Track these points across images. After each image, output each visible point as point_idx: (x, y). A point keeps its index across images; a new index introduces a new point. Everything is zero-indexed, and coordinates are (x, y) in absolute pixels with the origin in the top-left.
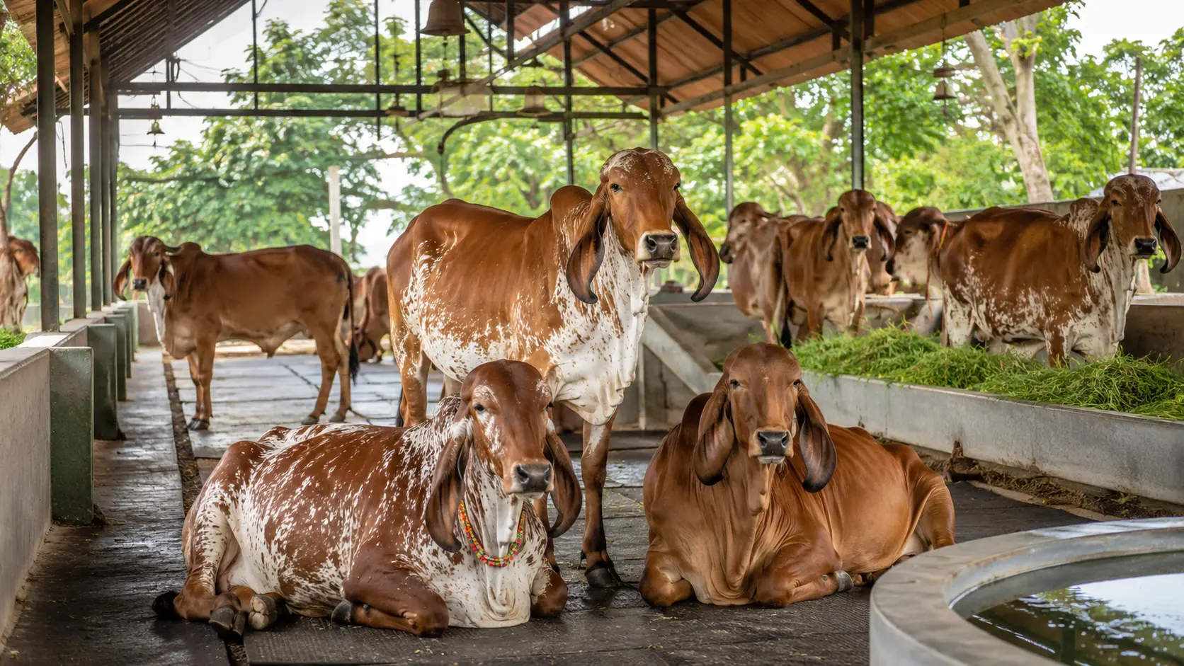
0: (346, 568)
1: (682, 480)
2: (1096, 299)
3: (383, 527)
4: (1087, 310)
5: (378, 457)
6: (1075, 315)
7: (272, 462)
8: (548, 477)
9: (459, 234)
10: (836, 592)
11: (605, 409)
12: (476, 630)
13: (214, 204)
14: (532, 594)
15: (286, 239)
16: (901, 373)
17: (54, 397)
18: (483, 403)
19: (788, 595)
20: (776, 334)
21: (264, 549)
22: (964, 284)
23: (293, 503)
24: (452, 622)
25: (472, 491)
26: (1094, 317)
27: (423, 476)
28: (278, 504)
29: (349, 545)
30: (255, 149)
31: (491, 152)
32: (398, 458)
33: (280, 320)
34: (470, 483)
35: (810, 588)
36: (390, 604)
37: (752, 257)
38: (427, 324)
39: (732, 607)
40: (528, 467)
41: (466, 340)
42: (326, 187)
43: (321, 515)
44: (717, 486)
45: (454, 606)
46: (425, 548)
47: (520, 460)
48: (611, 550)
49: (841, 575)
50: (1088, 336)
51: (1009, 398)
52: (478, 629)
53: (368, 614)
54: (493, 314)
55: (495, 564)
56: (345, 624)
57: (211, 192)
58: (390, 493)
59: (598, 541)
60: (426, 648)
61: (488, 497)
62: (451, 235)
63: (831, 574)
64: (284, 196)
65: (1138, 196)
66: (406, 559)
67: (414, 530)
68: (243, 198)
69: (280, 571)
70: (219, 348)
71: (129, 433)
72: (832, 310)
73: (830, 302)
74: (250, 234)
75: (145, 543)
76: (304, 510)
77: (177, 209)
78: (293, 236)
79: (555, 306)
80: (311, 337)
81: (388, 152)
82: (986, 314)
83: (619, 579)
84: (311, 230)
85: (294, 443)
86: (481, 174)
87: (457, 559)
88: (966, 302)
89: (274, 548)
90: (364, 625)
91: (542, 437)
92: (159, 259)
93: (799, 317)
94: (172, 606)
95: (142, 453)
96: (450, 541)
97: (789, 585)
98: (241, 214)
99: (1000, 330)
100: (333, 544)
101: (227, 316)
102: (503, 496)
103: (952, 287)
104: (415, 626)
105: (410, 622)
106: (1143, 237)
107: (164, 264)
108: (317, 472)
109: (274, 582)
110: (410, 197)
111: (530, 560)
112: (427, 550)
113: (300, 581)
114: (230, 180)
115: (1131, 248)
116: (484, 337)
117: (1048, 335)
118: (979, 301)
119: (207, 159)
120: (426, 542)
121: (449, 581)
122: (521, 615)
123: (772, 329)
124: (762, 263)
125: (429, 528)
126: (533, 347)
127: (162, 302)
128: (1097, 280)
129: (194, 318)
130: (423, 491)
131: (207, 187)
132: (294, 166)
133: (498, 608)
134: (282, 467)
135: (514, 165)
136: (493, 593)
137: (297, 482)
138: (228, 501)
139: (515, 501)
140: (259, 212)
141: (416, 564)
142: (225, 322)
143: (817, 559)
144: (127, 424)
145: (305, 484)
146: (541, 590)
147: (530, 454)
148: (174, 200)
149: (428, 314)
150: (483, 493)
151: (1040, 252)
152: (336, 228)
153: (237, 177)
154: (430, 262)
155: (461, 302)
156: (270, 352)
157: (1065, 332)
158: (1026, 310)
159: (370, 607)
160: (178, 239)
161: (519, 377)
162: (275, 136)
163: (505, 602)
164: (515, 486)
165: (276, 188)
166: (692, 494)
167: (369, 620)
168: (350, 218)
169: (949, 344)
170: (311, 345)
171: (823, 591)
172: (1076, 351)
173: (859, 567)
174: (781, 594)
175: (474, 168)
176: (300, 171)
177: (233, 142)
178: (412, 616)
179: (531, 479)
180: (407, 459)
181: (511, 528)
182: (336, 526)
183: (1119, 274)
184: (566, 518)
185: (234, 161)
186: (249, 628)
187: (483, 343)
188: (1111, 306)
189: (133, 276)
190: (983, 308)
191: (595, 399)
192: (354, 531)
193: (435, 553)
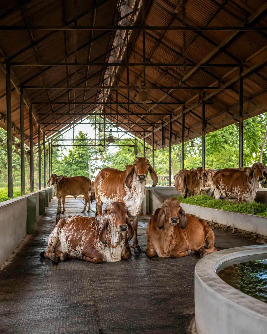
0: (82, 248)
1: (154, 228)
2: (250, 190)
3: (90, 238)
4: (247, 192)
5: (90, 223)
6: (245, 193)
7: (68, 223)
8: (126, 228)
9: (108, 174)
10: (189, 255)
11: (135, 213)
12: (109, 262)
13: (70, 168)
14: (121, 254)
15: (81, 174)
16: (203, 205)
17: (28, 207)
18: (113, 211)
19: (178, 255)
20: (184, 195)
21: (65, 242)
22: (220, 185)
23: (72, 232)
24: (104, 260)
25: (109, 231)
26: (249, 193)
27: (99, 227)
28: (69, 233)
29: (83, 242)
30: (76, 157)
31: (119, 158)
32: (94, 223)
33: (77, 191)
34: (109, 229)
35: (183, 253)
36: (90, 256)
37: (179, 179)
38: (101, 194)
39: (165, 258)
40: (123, 226)
41: (108, 197)
42: (88, 165)
43: (77, 235)
44: (162, 229)
45: (104, 257)
46: (98, 243)
47: (120, 224)
48: (139, 243)
49: (189, 251)
50: (247, 197)
51: (228, 211)
52: (110, 262)
53: (86, 258)
54: (113, 192)
55: (114, 247)
56: (81, 260)
57: (69, 166)
58: (92, 230)
59: (136, 242)
60: (98, 266)
61: (113, 232)
62: (107, 175)
63: (187, 251)
64: (81, 166)
65: (260, 167)
66: (94, 245)
67: (97, 239)
68: (74, 167)
69: (68, 248)
70: (66, 197)
71: (48, 214)
72: (196, 190)
73: (196, 189)
74: (75, 174)
75: (45, 239)
76: (74, 234)
77: (64, 169)
78: (82, 174)
79: (125, 190)
80: (83, 195)
81: (99, 158)
82: (225, 192)
83: (141, 250)
84: (85, 173)
85: (72, 219)
86: (117, 162)
87: (105, 246)
88: (220, 189)
89: (67, 242)
90: (85, 260)
91: (125, 218)
92: (56, 178)
93: (189, 192)
94: (43, 255)
95: (49, 218)
96: (105, 242)
97: (178, 253)
98: (74, 170)
99: (228, 195)
100: (80, 242)
101: (68, 190)
102: (116, 232)
103: (216, 186)
104: (95, 261)
105: (95, 260)
106: (261, 176)
107: (57, 180)
108: (77, 225)
109: (67, 250)
110: (103, 167)
111: (121, 247)
112: (99, 244)
113: (72, 250)
114: (72, 163)
115: (258, 179)
116: (112, 197)
117: (238, 197)
118: (223, 189)
119: (69, 159)
120: (99, 242)
121: (103, 251)
122: (119, 259)
123: (183, 194)
124: (182, 180)
125: (100, 239)
126: (121, 199)
127: (56, 187)
128: (250, 185)
129: (62, 191)
130: (99, 231)
131: (69, 165)
132: (83, 161)
133: (113, 257)
134: (70, 224)
135: (123, 161)
136: (113, 254)
137: (73, 228)
138: (59, 232)
139: (119, 233)
140: (77, 170)
141: (97, 247)
142: (67, 191)
143: (184, 247)
144: (47, 212)
145: (74, 228)
146: (123, 253)
147: (123, 223)
148: (64, 167)
149: (101, 192)
150: (112, 231)
151: (238, 179)
152: (90, 173)
153: (73, 163)
154: (102, 180)
155: (107, 189)
156: (75, 197)
157: (242, 196)
158: (234, 191)
159: (86, 256)
160: (64, 174)
161: (121, 205)
162: (80, 155)
163: (115, 256)
164: (119, 230)
165: (79, 165)
166: (156, 231)
167: (86, 259)
168: (92, 171)
169: (215, 198)
170: (83, 196)
171: (186, 254)
172: (244, 201)
173: (194, 249)
174: (176, 255)
175: (116, 161)
176: (84, 162)
177: (73, 156)
178: (95, 259)
179: (123, 228)
180: (96, 223)
181: (117, 239)
182: (81, 238)
183: (255, 184)
184: (130, 237)
185: (73, 160)
186: (59, 260)
187: (112, 198)
188: (253, 191)
189: (51, 182)
190: (224, 191)
191: (133, 211)
192: (84, 239)
193: (101, 244)
